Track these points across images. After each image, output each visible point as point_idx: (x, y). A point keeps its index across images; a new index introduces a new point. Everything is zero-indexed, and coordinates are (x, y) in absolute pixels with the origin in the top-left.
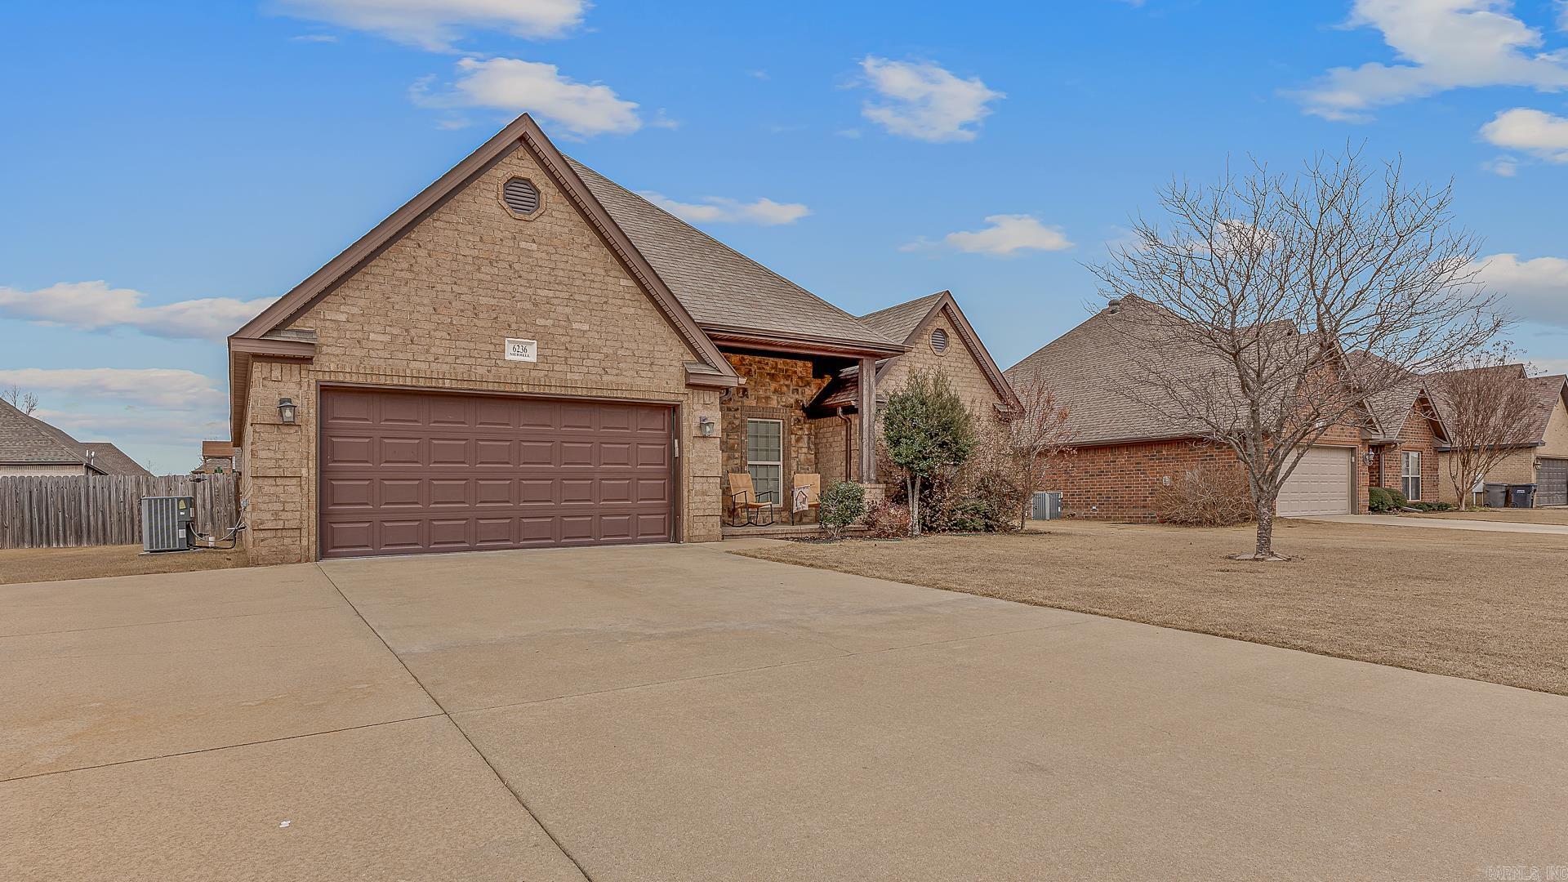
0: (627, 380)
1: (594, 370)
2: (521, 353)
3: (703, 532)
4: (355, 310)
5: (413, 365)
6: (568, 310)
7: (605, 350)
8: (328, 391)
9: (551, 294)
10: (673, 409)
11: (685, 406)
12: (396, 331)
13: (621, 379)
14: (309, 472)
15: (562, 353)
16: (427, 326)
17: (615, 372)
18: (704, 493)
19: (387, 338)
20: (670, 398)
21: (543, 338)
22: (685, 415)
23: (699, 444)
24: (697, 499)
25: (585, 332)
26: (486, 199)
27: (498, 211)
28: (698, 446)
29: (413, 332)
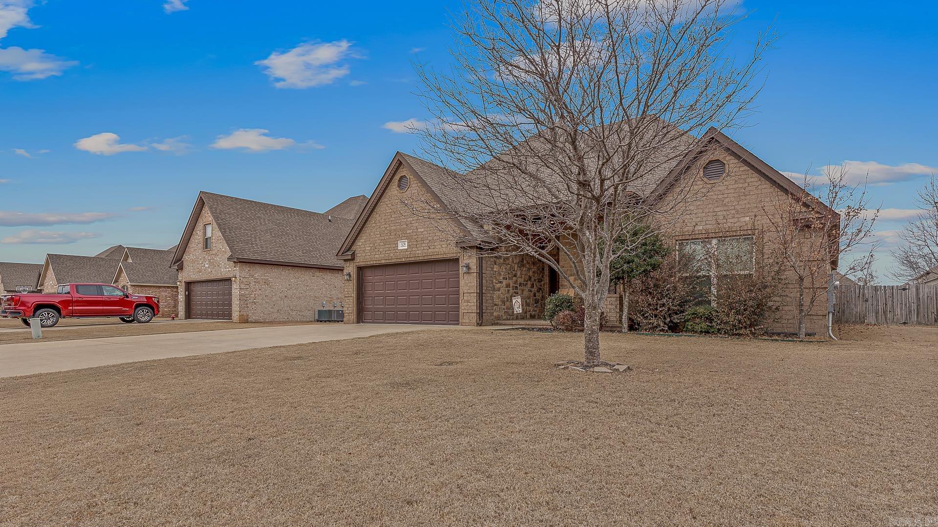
0: (437, 250)
1: (425, 248)
2: (403, 245)
3: (467, 321)
4: (363, 241)
5: (376, 256)
6: (417, 224)
7: (429, 238)
8: (360, 269)
9: (411, 219)
10: (456, 260)
11: (460, 258)
12: (371, 245)
13: (435, 250)
14: (354, 295)
15: (415, 243)
16: (379, 241)
17: (433, 247)
18: (468, 301)
19: (369, 248)
20: (454, 256)
21: (409, 238)
22: (460, 263)
23: (466, 276)
24: (465, 304)
25: (422, 232)
26: (394, 189)
27: (396, 192)
28: (465, 278)
29: (375, 244)
